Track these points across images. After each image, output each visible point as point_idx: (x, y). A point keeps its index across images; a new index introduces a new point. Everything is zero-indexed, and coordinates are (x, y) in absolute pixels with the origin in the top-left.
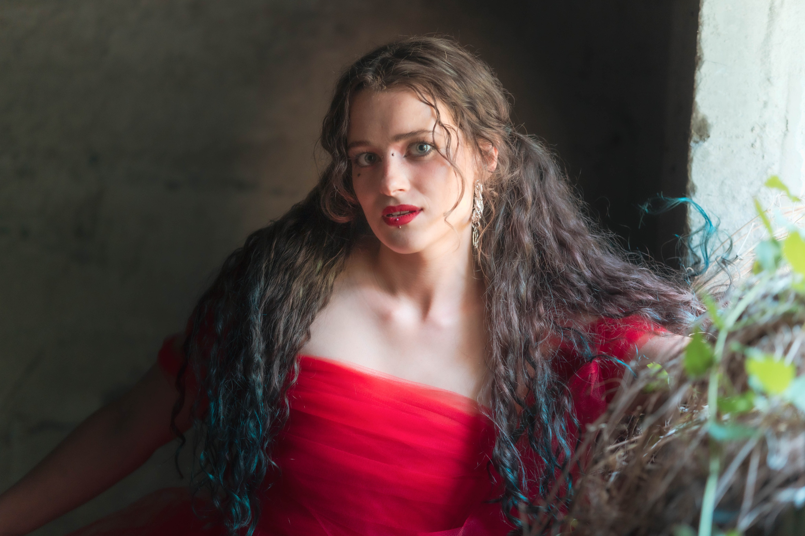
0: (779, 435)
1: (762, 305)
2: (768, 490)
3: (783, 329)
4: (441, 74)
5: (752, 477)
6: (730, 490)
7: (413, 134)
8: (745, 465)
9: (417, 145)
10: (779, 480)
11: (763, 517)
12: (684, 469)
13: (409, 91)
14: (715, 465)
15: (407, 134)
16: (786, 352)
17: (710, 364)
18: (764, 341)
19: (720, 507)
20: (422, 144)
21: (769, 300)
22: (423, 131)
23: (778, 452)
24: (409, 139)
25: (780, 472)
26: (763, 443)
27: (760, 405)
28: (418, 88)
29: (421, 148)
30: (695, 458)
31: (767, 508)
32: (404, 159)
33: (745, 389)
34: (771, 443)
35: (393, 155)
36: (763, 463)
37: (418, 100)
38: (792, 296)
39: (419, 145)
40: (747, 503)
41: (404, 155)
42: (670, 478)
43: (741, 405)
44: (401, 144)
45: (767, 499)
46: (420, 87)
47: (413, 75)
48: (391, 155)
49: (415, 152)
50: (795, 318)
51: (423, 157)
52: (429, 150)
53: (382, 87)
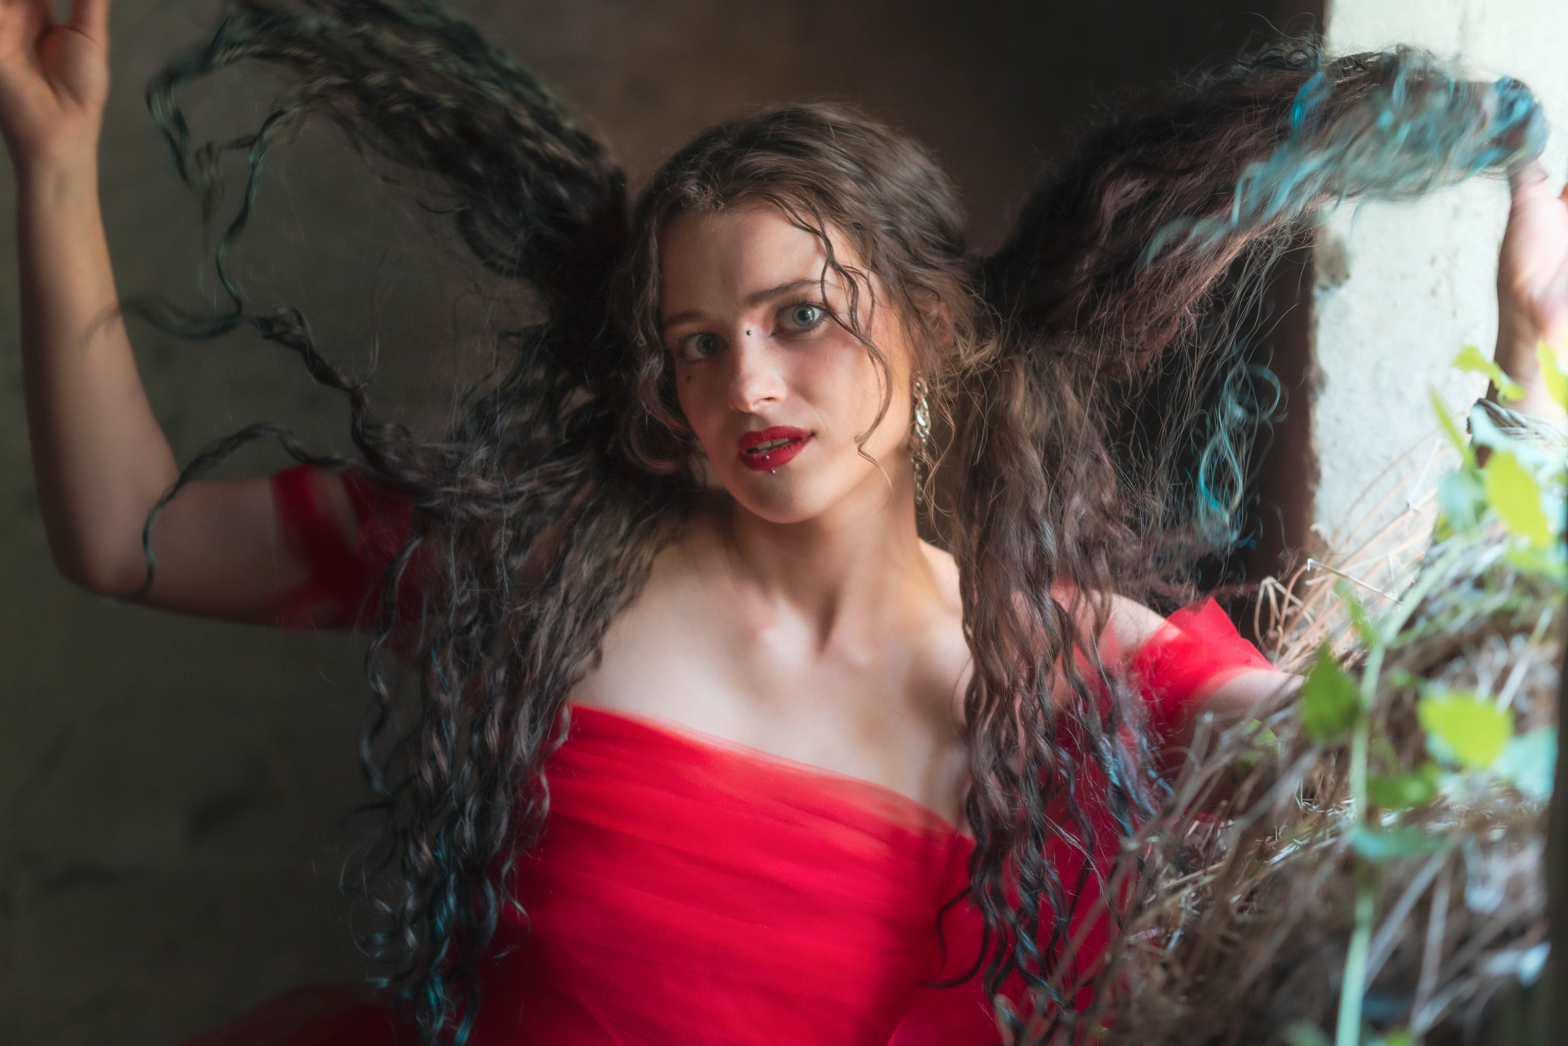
0: (1486, 847)
1: (1451, 599)
2: (1467, 955)
3: (1493, 641)
4: (830, 171)
5: (1437, 930)
6: (1395, 954)
7: (783, 289)
8: (1423, 906)
9: (795, 311)
10: (1488, 934)
11: (1460, 1005)
12: (1307, 917)
13: (769, 209)
14: (1365, 910)
15: (771, 291)
16: (1498, 687)
17: (1352, 714)
18: (1457, 667)
19: (1375, 989)
20: (803, 309)
21: (1466, 588)
22: (803, 282)
23: (1485, 879)
24: (779, 299)
25: (1491, 917)
26: (1457, 862)
27: (1450, 788)
28: (787, 201)
29: (803, 316)
30: (1328, 896)
31: (1467, 988)
32: (772, 340)
33: (1421, 758)
34: (1473, 863)
35: (748, 333)
36: (1458, 903)
37: (789, 223)
38: (1510, 579)
39: (798, 311)
40: (1428, 982)
41: (770, 332)
42: (1280, 937)
43: (1414, 791)
44: (761, 311)
45: (1466, 972)
46: (790, 200)
47: (775, 176)
48: (745, 333)
49: (791, 325)
50: (1514, 622)
51: (806, 334)
52: (817, 320)
53: (717, 205)
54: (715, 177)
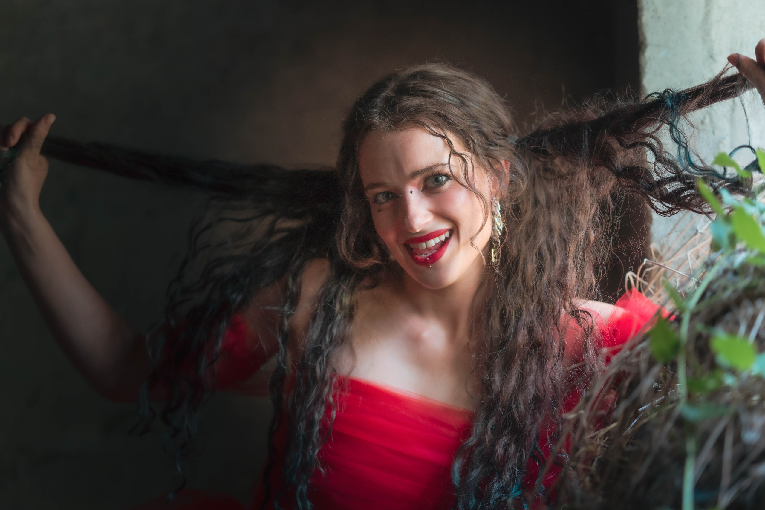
0: (751, 409)
1: (723, 282)
2: (744, 466)
3: (746, 303)
5: (728, 454)
6: (708, 467)
7: (428, 169)
8: (720, 442)
9: (432, 178)
10: (754, 454)
11: (744, 492)
12: (662, 450)
13: (418, 127)
14: (691, 446)
15: (422, 170)
17: (676, 347)
18: (728, 317)
19: (699, 487)
20: (437, 176)
21: (730, 275)
22: (437, 165)
23: (751, 427)
24: (426, 174)
25: (755, 446)
26: (736, 419)
27: (729, 380)
28: (425, 123)
29: (437, 180)
30: (671, 439)
31: (746, 483)
32: (421, 194)
33: (714, 366)
34: (744, 418)
35: (411, 192)
36: (738, 439)
37: (429, 133)
38: (752, 270)
39: (434, 178)
40: (726, 480)
41: (421, 190)
42: (648, 461)
43: (711, 384)
44: (418, 180)
45: (744, 475)
47: (419, 110)
48: (410, 193)
49: (430, 184)
50: (756, 292)
51: (439, 189)
52: (444, 181)
53: (391, 128)
54: (388, 113)
